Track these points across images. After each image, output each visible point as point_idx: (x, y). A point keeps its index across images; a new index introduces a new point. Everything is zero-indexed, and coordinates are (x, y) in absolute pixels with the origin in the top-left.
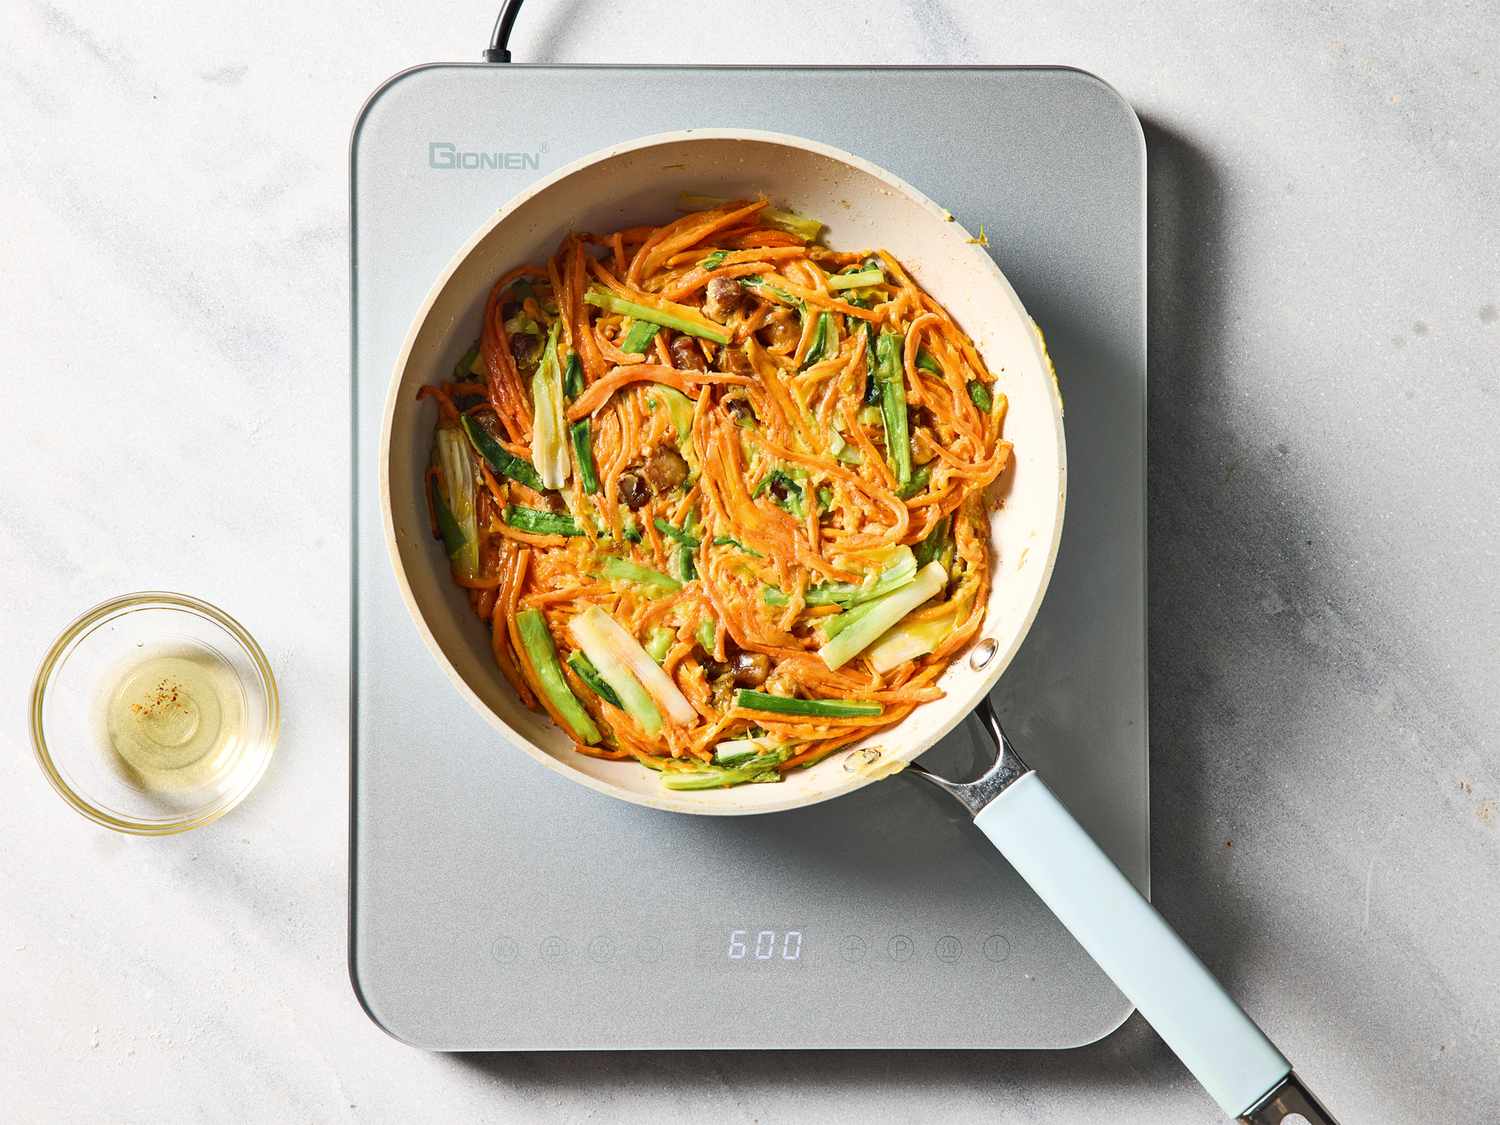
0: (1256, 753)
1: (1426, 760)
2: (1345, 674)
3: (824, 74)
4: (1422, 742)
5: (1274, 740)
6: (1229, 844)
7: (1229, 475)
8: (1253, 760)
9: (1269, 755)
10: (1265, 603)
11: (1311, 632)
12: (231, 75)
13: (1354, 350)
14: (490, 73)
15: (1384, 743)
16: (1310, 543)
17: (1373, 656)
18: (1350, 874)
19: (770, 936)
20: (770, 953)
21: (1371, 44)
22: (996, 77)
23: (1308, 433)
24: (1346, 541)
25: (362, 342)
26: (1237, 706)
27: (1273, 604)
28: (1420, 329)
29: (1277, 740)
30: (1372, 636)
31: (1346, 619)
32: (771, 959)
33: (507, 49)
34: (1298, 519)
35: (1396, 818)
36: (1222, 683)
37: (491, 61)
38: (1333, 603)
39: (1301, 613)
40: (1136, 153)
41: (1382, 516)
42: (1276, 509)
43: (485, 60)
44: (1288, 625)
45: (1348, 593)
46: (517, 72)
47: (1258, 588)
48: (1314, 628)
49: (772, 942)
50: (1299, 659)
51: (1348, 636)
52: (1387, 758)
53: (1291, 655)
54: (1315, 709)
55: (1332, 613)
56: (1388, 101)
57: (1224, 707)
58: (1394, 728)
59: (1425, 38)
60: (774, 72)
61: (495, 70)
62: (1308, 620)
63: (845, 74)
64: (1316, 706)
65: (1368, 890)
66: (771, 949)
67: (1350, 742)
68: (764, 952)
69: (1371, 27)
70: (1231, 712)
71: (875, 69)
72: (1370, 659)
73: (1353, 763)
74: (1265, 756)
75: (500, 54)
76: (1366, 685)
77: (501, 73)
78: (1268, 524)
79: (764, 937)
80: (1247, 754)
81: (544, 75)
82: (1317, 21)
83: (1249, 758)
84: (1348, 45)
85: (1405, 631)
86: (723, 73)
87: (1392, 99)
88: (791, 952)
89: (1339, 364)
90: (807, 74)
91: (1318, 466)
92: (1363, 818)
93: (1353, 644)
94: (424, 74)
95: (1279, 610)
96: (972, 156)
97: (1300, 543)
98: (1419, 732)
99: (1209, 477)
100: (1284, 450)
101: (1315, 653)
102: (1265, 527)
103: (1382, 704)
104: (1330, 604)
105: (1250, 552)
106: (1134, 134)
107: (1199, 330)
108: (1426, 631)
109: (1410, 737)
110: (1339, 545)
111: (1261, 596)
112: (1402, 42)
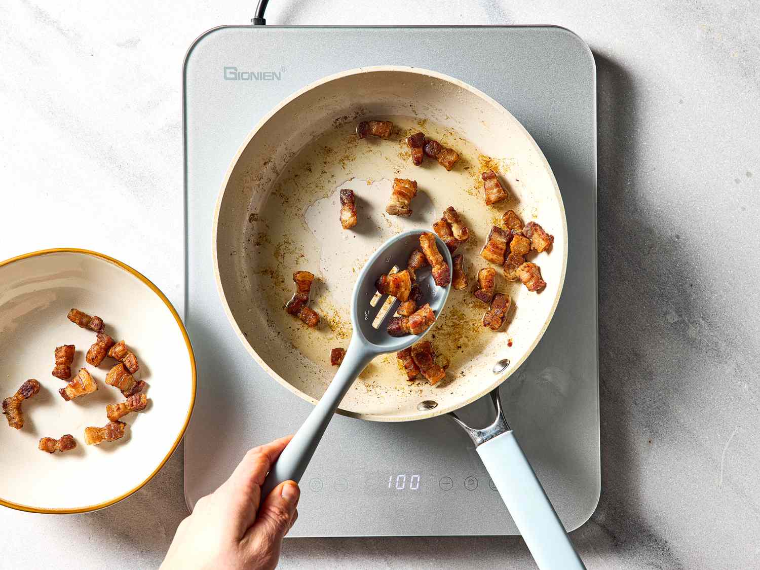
0: (663, 395)
1: (752, 398)
2: (710, 354)
3: (428, 30)
4: (750, 389)
5: (673, 388)
6: (650, 442)
7: (649, 251)
8: (663, 398)
9: (671, 396)
10: (668, 317)
11: (692, 332)
12: (132, 43)
13: (714, 185)
14: (255, 30)
15: (730, 389)
16: (692, 285)
17: (724, 344)
18: (713, 457)
19: (403, 477)
20: (403, 486)
21: (723, 27)
22: (518, 31)
23: (691, 228)
24: (710, 284)
25: (189, 170)
26: (654, 370)
27: (672, 317)
28: (749, 174)
29: (675, 387)
30: (724, 334)
31: (710, 325)
32: (404, 489)
33: (264, 18)
34: (686, 273)
35: (737, 428)
36: (646, 358)
37: (255, 24)
38: (704, 317)
39: (687, 322)
40: (591, 70)
41: (729, 272)
42: (674, 268)
43: (252, 23)
44: (681, 328)
45: (711, 312)
46: (269, 30)
47: (665, 309)
48: (694, 330)
49: (404, 480)
50: (686, 345)
51: (712, 334)
52: (732, 397)
53: (682, 344)
54: (694, 372)
55: (703, 322)
56: (732, 56)
57: (648, 371)
58: (735, 381)
59: (751, 23)
60: (402, 29)
61: (258, 29)
62: (691, 325)
63: (439, 30)
64: (695, 370)
65: (722, 465)
66: (404, 484)
67: (712, 389)
68: (400, 485)
69: (723, 18)
70: (651, 373)
71: (455, 27)
72: (723, 346)
73: (714, 399)
74: (669, 396)
75: (260, 20)
76: (721, 359)
77: (261, 30)
78: (670, 276)
79: (400, 478)
80: (659, 395)
81: (283, 32)
82: (695, 15)
83: (660, 397)
84: (711, 27)
85: (741, 331)
86: (376, 30)
87: (734, 55)
88: (414, 486)
89: (707, 193)
90: (420, 30)
91: (696, 245)
92: (719, 428)
93: (714, 338)
94: (221, 31)
95: (676, 320)
96: (505, 72)
97: (687, 285)
98: (748, 383)
99: (639, 251)
100: (678, 237)
101: (694, 343)
102: (668, 277)
103: (729, 369)
104: (702, 317)
105: (660, 290)
106: (590, 60)
107: (634, 175)
108: (751, 331)
109: (744, 386)
110: (707, 287)
111: (666, 313)
112: (739, 26)
